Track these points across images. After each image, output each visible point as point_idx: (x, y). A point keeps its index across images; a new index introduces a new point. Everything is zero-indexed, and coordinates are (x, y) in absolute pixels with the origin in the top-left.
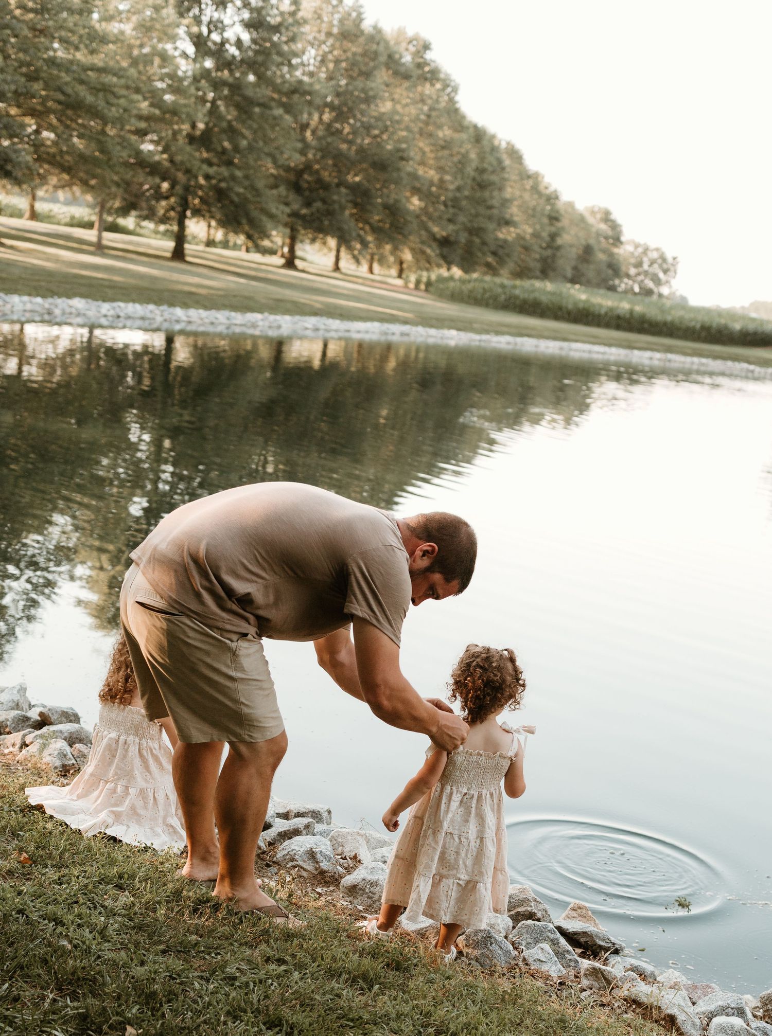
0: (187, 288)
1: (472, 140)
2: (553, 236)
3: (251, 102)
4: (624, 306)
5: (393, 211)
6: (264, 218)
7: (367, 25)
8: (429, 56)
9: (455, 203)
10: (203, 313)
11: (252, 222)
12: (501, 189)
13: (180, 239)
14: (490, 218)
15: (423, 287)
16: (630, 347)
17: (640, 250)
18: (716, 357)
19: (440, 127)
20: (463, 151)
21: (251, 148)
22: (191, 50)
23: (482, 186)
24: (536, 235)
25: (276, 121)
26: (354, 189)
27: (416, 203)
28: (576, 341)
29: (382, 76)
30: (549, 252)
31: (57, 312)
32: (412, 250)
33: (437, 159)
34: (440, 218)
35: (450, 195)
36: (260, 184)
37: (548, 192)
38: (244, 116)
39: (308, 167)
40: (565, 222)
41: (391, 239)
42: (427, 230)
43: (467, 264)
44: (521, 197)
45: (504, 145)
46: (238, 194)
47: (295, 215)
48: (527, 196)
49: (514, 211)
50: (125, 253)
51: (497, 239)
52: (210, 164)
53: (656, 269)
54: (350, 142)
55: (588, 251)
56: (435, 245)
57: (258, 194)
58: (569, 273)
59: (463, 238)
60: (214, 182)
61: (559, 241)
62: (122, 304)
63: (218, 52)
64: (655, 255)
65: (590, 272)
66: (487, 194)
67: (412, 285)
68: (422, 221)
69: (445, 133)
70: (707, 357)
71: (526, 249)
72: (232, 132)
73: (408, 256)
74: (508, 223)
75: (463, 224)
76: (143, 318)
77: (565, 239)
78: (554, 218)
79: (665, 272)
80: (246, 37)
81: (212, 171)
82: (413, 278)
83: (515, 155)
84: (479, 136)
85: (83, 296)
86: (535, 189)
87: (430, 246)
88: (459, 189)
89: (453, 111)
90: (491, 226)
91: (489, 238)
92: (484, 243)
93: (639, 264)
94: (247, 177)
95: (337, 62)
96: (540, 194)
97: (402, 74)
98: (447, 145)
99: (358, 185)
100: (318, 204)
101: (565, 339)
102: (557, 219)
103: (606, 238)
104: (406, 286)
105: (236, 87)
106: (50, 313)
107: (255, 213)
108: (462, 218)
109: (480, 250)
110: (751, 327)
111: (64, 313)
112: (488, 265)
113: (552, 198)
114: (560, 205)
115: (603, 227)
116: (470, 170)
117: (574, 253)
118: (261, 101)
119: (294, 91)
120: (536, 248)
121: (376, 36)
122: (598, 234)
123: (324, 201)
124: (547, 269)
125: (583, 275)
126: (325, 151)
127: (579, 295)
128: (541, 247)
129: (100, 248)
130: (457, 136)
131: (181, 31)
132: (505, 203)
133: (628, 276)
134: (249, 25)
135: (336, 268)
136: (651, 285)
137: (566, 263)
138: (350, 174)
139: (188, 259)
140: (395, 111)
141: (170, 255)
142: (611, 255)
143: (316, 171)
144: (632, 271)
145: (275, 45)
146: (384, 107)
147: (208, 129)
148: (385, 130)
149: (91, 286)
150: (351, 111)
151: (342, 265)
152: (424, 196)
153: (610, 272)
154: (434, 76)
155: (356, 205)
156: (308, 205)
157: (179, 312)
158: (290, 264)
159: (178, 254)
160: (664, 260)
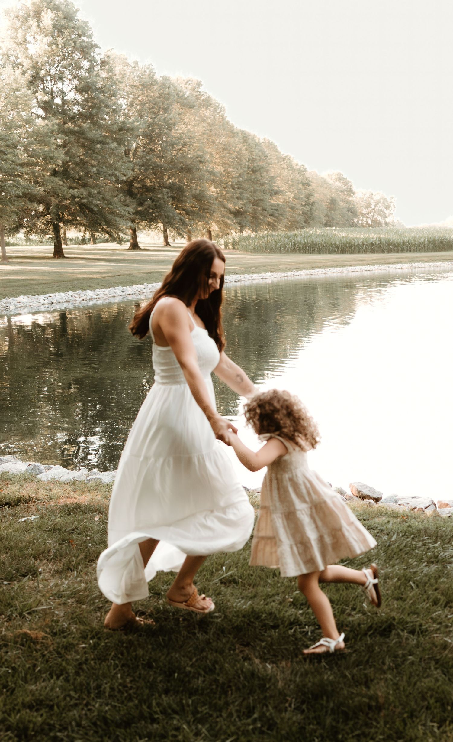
1: (242, 140)
2: (308, 196)
3: (93, 142)
5: (199, 198)
6: (117, 219)
7: (158, 77)
8: (201, 89)
9: (238, 186)
11: (109, 223)
12: (267, 171)
13: (58, 241)
14: (264, 192)
15: (231, 247)
18: (445, 260)
19: (219, 136)
20: (237, 149)
21: (99, 173)
24: (296, 198)
25: (112, 152)
26: (171, 187)
27: (213, 190)
29: (175, 108)
30: (307, 208)
32: (217, 222)
33: (221, 158)
34: (232, 197)
35: (236, 180)
37: (298, 167)
38: (90, 152)
40: (313, 186)
41: (202, 218)
42: (224, 207)
43: (255, 225)
44: (281, 174)
45: (262, 141)
46: (97, 205)
47: (137, 213)
48: (285, 172)
49: (279, 184)
50: (23, 259)
51: (272, 205)
52: (73, 188)
53: (380, 207)
54: (162, 157)
55: (333, 202)
56: (231, 216)
57: (110, 203)
58: (324, 220)
59: (250, 208)
60: (77, 200)
61: (312, 199)
64: (378, 198)
65: (337, 216)
66: (258, 176)
68: (220, 201)
69: (223, 140)
70: (439, 261)
71: (292, 208)
72: (82, 164)
73: (215, 228)
74: (276, 193)
75: (248, 199)
77: (316, 197)
78: (306, 184)
79: (387, 208)
80: (79, 97)
81: (75, 192)
83: (272, 146)
84: (245, 138)
86: (290, 167)
87: (228, 218)
89: (225, 124)
90: (267, 197)
91: (267, 206)
92: (264, 210)
94: (99, 193)
95: (142, 104)
96: (294, 171)
97: (188, 105)
98: (226, 148)
99: (173, 184)
100: (149, 202)
102: (308, 185)
103: (343, 192)
105: (80, 134)
107: (110, 216)
108: (246, 195)
109: (261, 214)
112: (269, 224)
113: (302, 171)
114: (307, 175)
116: (245, 161)
117: (325, 205)
118: (100, 139)
119: (121, 129)
120: (298, 206)
121: (166, 84)
122: (337, 189)
123: (153, 201)
124: (308, 220)
125: (333, 219)
126: (146, 165)
128: (302, 205)
129: (5, 259)
130: (231, 140)
131: (34, 102)
132: (272, 179)
134: (80, 90)
135: (167, 244)
136: (380, 219)
137: (320, 214)
138: (166, 178)
139: (65, 255)
140: (189, 131)
141: (52, 255)
142: (348, 202)
143: (141, 180)
144: (365, 211)
145: (102, 101)
146: (180, 129)
147: (65, 164)
148: (185, 144)
149: (25, 286)
150: (159, 136)
151: (170, 241)
152: (218, 184)
153: (350, 214)
154: (207, 103)
155: (173, 198)
156: (141, 204)
157: (90, 293)
158: (135, 246)
159: (58, 253)
160: (385, 200)
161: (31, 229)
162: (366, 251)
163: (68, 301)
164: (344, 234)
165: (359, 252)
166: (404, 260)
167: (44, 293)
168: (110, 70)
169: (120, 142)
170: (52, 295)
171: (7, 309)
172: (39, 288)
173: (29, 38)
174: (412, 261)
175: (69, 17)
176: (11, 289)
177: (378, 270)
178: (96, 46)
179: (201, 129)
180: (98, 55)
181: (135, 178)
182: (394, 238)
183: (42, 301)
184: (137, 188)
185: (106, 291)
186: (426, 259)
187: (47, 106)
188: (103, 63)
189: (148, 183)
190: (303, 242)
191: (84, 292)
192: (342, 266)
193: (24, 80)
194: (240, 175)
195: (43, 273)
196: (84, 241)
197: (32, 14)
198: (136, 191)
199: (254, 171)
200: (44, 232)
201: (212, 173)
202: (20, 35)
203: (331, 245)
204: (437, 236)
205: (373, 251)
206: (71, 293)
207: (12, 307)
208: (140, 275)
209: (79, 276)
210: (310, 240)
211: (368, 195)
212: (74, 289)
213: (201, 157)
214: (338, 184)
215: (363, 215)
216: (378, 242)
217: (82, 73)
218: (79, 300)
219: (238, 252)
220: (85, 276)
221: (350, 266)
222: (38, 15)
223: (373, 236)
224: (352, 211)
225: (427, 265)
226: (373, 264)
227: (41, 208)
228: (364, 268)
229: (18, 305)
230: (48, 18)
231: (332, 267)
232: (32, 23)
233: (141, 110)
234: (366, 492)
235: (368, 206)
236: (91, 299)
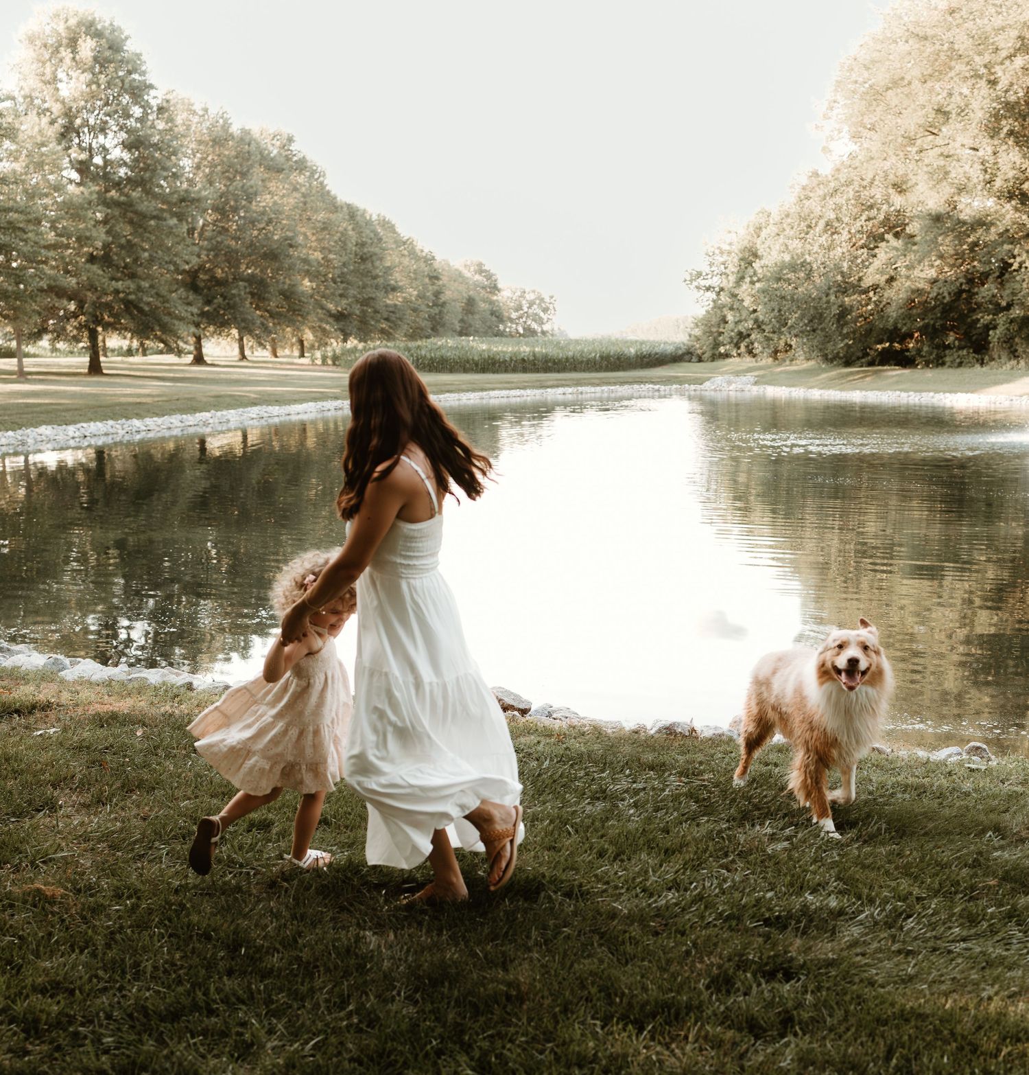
1: (347, 217)
2: (437, 294)
3: (143, 216)
5: (289, 295)
6: (176, 322)
7: (235, 129)
8: (294, 147)
9: (343, 279)
11: (165, 328)
12: (381, 259)
13: (95, 352)
14: (377, 287)
15: (330, 362)
18: (622, 383)
19: (316, 211)
20: (340, 229)
21: (151, 260)
24: (421, 296)
25: (171, 230)
26: (250, 280)
27: (307, 284)
29: (258, 173)
30: (436, 310)
32: (312, 328)
33: (319, 240)
34: (333, 294)
35: (337, 272)
37: (424, 254)
38: (140, 230)
40: (444, 280)
41: (291, 322)
42: (322, 308)
43: (364, 333)
44: (400, 263)
45: (374, 217)
46: (148, 304)
47: (203, 314)
48: (406, 261)
49: (397, 277)
50: (47, 376)
51: (387, 306)
52: (117, 280)
53: (535, 309)
54: (237, 239)
55: (470, 302)
56: (331, 320)
57: (165, 300)
58: (458, 327)
59: (357, 310)
60: (121, 295)
61: (443, 298)
63: (102, 174)
64: (532, 297)
65: (476, 322)
66: (369, 265)
67: (319, 362)
68: (316, 300)
69: (321, 216)
70: (615, 384)
71: (415, 310)
72: (130, 247)
73: (309, 336)
74: (394, 289)
75: (354, 296)
77: (447, 295)
78: (434, 278)
79: (545, 310)
80: (126, 156)
81: (120, 285)
82: (318, 354)
83: (388, 226)
84: (353, 214)
86: (413, 254)
87: (327, 323)
89: (324, 194)
90: (380, 294)
91: (379, 305)
92: (376, 312)
94: (152, 286)
95: (213, 165)
96: (418, 259)
97: (275, 168)
98: (326, 227)
99: (253, 275)
100: (219, 300)
102: (437, 278)
104: (313, 363)
105: (126, 207)
107: (166, 319)
108: (352, 292)
109: (372, 318)
112: (383, 331)
113: (429, 260)
114: (436, 265)
115: (479, 278)
116: (351, 246)
117: (459, 307)
118: (155, 213)
119: (183, 200)
120: (423, 307)
121: (245, 139)
122: (476, 285)
123: (225, 298)
124: (437, 326)
125: (470, 326)
126: (216, 249)
128: (428, 306)
129: (22, 375)
130: (333, 217)
131: (66, 162)
132: (388, 270)
134: (127, 146)
135: (243, 357)
136: (534, 326)
137: (453, 317)
138: (243, 267)
139: (105, 371)
140: (275, 203)
141: (86, 371)
142: (492, 303)
143: (210, 270)
144: (514, 315)
145: (158, 161)
146: (264, 201)
147: (106, 246)
148: (270, 221)
149: (48, 412)
150: (235, 210)
151: (247, 353)
152: (313, 276)
153: (494, 319)
154: (301, 166)
155: (253, 294)
156: (208, 302)
157: (137, 423)
158: (199, 360)
159: (95, 368)
160: (542, 300)
161: (59, 334)
162: (514, 370)
163: (106, 434)
164: (484, 347)
165: (506, 371)
166: (568, 383)
167: (74, 422)
168: (170, 120)
169: (181, 217)
170: (85, 425)
171: (23, 443)
172: (68, 415)
173: (61, 75)
174: (578, 383)
175: (115, 47)
176: (30, 416)
177: (531, 395)
178: (151, 87)
179: (292, 201)
180: (154, 98)
181: (201, 267)
182: (552, 352)
183: (71, 434)
184: (204, 281)
185: (159, 420)
186: (597, 381)
187: (83, 168)
188: (161, 109)
189: (219, 273)
190: (428, 356)
191: (129, 422)
192: (482, 390)
193: (52, 132)
194: (344, 265)
195: (73, 395)
196: (129, 353)
197: (65, 41)
198: (202, 284)
199: (363, 259)
200: (76, 339)
201: (306, 261)
202: (48, 70)
203: (468, 361)
204: (613, 350)
205: (525, 370)
206: (111, 422)
207: (30, 441)
208: (205, 400)
209: (123, 400)
210: (438, 354)
211: (518, 293)
212: (114, 417)
213: (291, 239)
214: (477, 277)
215: (511, 320)
216: (531, 358)
217: (131, 123)
218: (121, 432)
219: (339, 369)
220: (131, 400)
221: (493, 389)
222: (73, 43)
223: (525, 349)
224: (498, 315)
225: (598, 389)
226: (524, 388)
227: (72, 307)
228: (513, 393)
229: (39, 438)
230: (87, 48)
231: (468, 391)
232: (66, 54)
233: (212, 173)
234: (509, 701)
235: (519, 308)
236: (138, 432)
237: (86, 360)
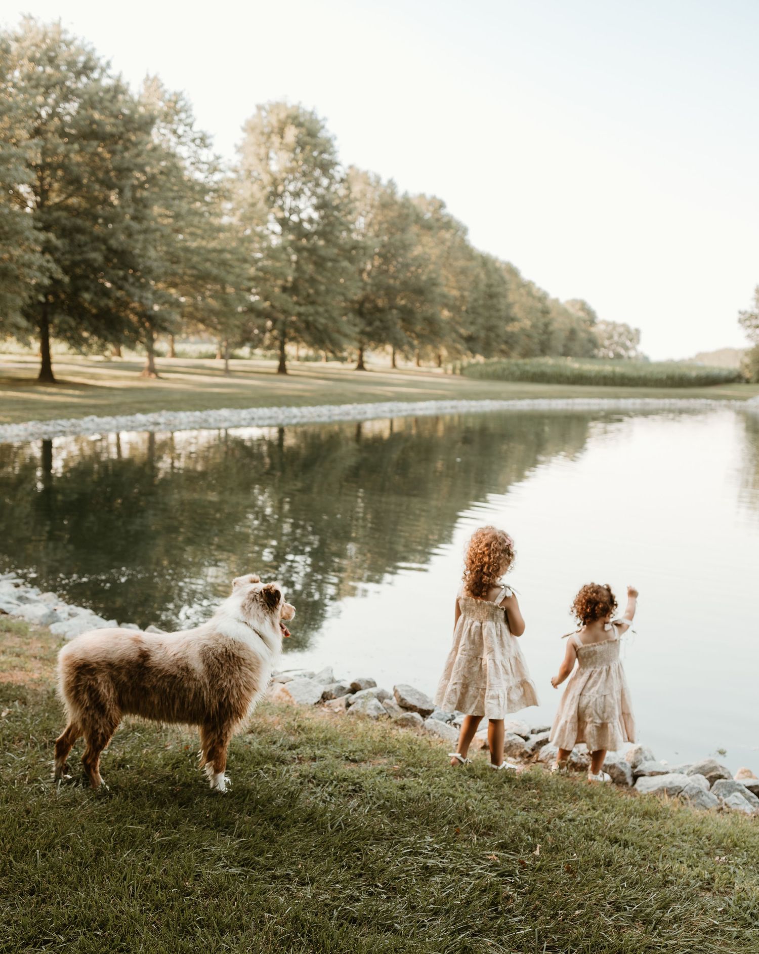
0: (296, 393)
1: (481, 265)
2: (546, 325)
3: (324, 259)
4: (607, 369)
5: (431, 321)
6: (343, 338)
7: (399, 196)
8: (444, 211)
9: (473, 311)
10: (311, 409)
11: (334, 342)
12: (505, 297)
13: (283, 358)
14: (500, 318)
15: (458, 372)
16: (617, 397)
17: (610, 328)
18: (681, 397)
19: (456, 259)
20: (475, 273)
21: (328, 291)
22: (278, 228)
23: (491, 296)
24: (534, 326)
25: (344, 270)
26: (402, 309)
27: (446, 314)
28: (577, 397)
29: (414, 229)
30: (544, 337)
31: (211, 420)
32: (447, 347)
33: (458, 281)
34: (465, 322)
35: (469, 305)
36: (335, 314)
37: (539, 294)
38: (320, 270)
39: (366, 299)
40: (553, 314)
41: (432, 342)
42: (456, 332)
43: (487, 351)
44: (520, 300)
46: (323, 324)
47: (363, 333)
48: (524, 299)
49: (516, 311)
50: (247, 374)
51: (506, 332)
52: (300, 305)
53: (623, 339)
54: (395, 278)
55: (573, 333)
56: (463, 341)
57: (334, 320)
58: (561, 350)
59: (482, 334)
60: (303, 317)
61: (551, 328)
62: (254, 410)
63: (297, 228)
64: (622, 330)
65: (576, 347)
66: (495, 301)
67: (450, 372)
68: (452, 326)
69: (461, 263)
70: (674, 398)
71: (529, 336)
72: (312, 281)
73: (444, 352)
74: (513, 320)
75: (482, 324)
76: (270, 418)
77: (555, 326)
78: (545, 312)
79: (631, 340)
80: (315, 215)
81: (302, 309)
82: (450, 367)
83: (513, 272)
84: (485, 262)
85: (227, 407)
86: (530, 293)
87: (459, 343)
88: (476, 300)
89: (465, 247)
90: (501, 323)
91: (501, 331)
92: (498, 336)
93: (610, 337)
94: (327, 311)
95: (380, 223)
96: (534, 297)
97: (428, 227)
98: (464, 271)
99: (405, 306)
100: (377, 323)
101: (569, 397)
102: (547, 313)
103: (585, 321)
104: (446, 372)
105: (312, 252)
106: (206, 421)
107: (336, 336)
108: (480, 320)
109: (495, 341)
110: (703, 373)
111: (216, 420)
112: (503, 351)
113: (543, 298)
114: (549, 302)
115: (581, 314)
116: (482, 287)
117: (563, 335)
118: (332, 257)
119: (354, 248)
120: (535, 335)
121: (406, 203)
122: (579, 319)
123: (381, 321)
124: (544, 349)
125: (571, 350)
126: (378, 286)
127: (573, 365)
128: (539, 334)
129: (227, 372)
130: (469, 264)
131: (271, 217)
132: (509, 306)
133: (604, 347)
134: (317, 208)
135: (394, 366)
136: (623, 352)
137: (558, 343)
138: (398, 299)
139: (289, 372)
140: (425, 253)
141: (276, 371)
142: (590, 333)
143: (373, 300)
144: (607, 343)
145: (337, 218)
146: (417, 251)
147: (296, 281)
148: (419, 266)
150: (394, 256)
151: (398, 363)
152: (451, 308)
153: (591, 345)
154: (449, 224)
155: (404, 320)
156: (369, 324)
158: (361, 366)
159: (282, 369)
160: (630, 332)
161: (257, 344)
164: (578, 366)
165: (591, 385)
166: (637, 395)
168: (349, 188)
169: (351, 260)
173: (272, 155)
175: (312, 134)
177: (607, 404)
178: (336, 164)
179: (438, 251)
180: (339, 172)
184: (368, 308)
186: (661, 395)
187: (283, 222)
188: (342, 181)
189: (380, 303)
193: (260, 196)
196: (307, 359)
197: (276, 130)
198: (366, 311)
200: (269, 348)
201: (444, 296)
202: (262, 151)
203: (562, 376)
204: (678, 372)
205: (605, 384)
210: (540, 369)
213: (435, 279)
216: (612, 375)
217: (320, 191)
219: (463, 378)
222: (281, 133)
224: (593, 343)
225: (662, 401)
226: (602, 398)
227: (269, 324)
228: (593, 401)
230: (291, 133)
231: (557, 398)
232: (276, 139)
233: (380, 229)
237: (276, 363)
